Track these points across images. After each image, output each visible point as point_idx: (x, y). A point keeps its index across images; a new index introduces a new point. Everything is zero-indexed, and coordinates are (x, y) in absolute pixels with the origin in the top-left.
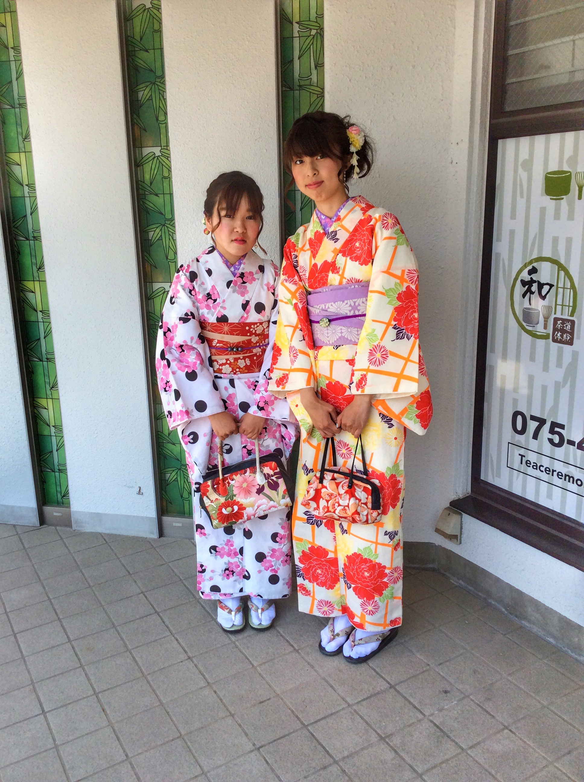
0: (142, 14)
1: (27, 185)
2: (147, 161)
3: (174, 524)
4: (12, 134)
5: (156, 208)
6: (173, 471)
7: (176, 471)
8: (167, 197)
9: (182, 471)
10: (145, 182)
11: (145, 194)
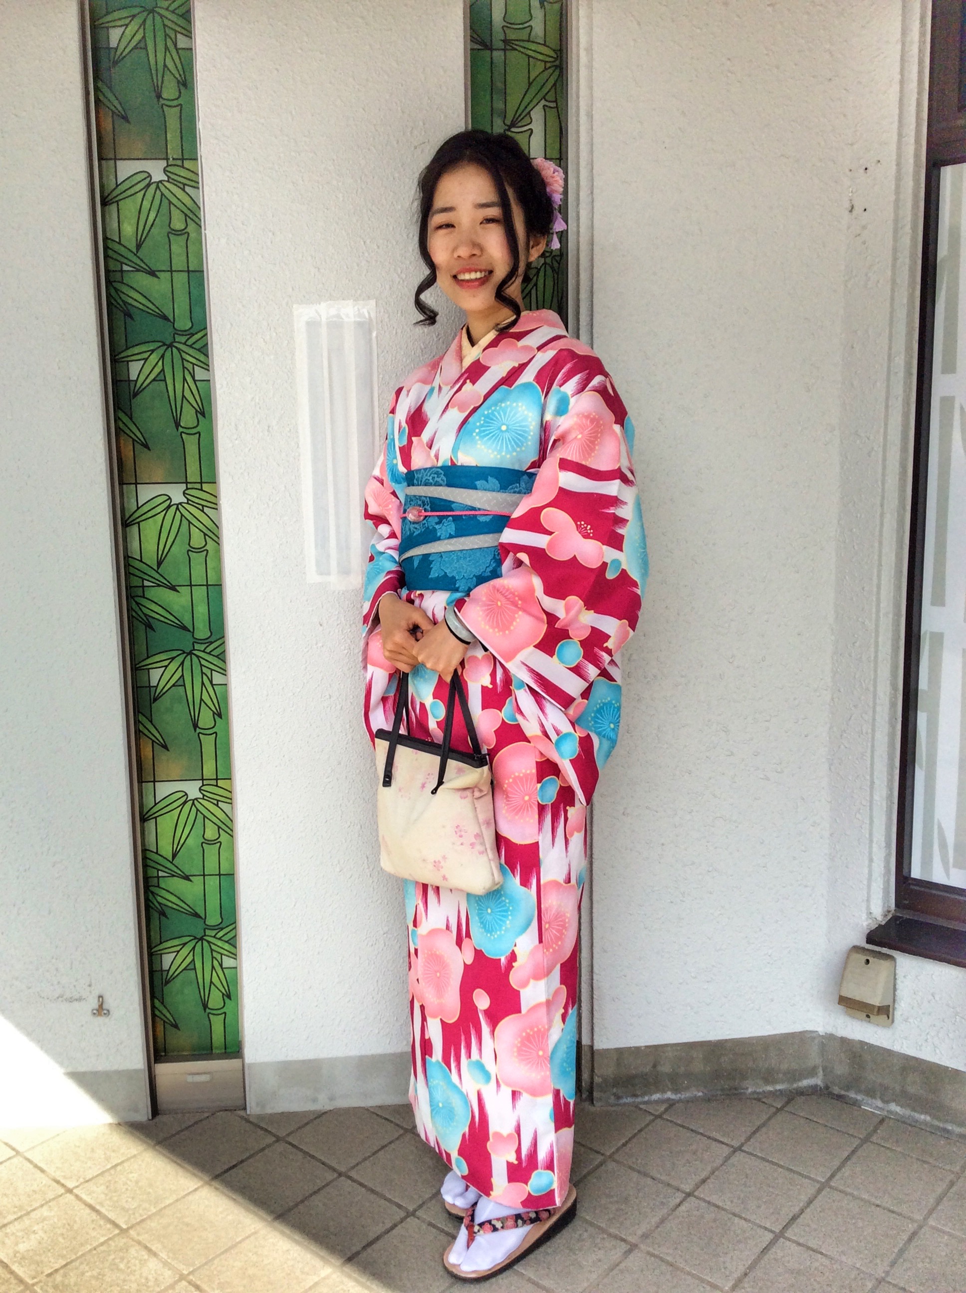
2: (131, 192)
3: (190, 1079)
5: (150, 305)
6: (184, 944)
7: (191, 944)
8: (181, 279)
9: (209, 942)
10: (122, 242)
11: (122, 271)
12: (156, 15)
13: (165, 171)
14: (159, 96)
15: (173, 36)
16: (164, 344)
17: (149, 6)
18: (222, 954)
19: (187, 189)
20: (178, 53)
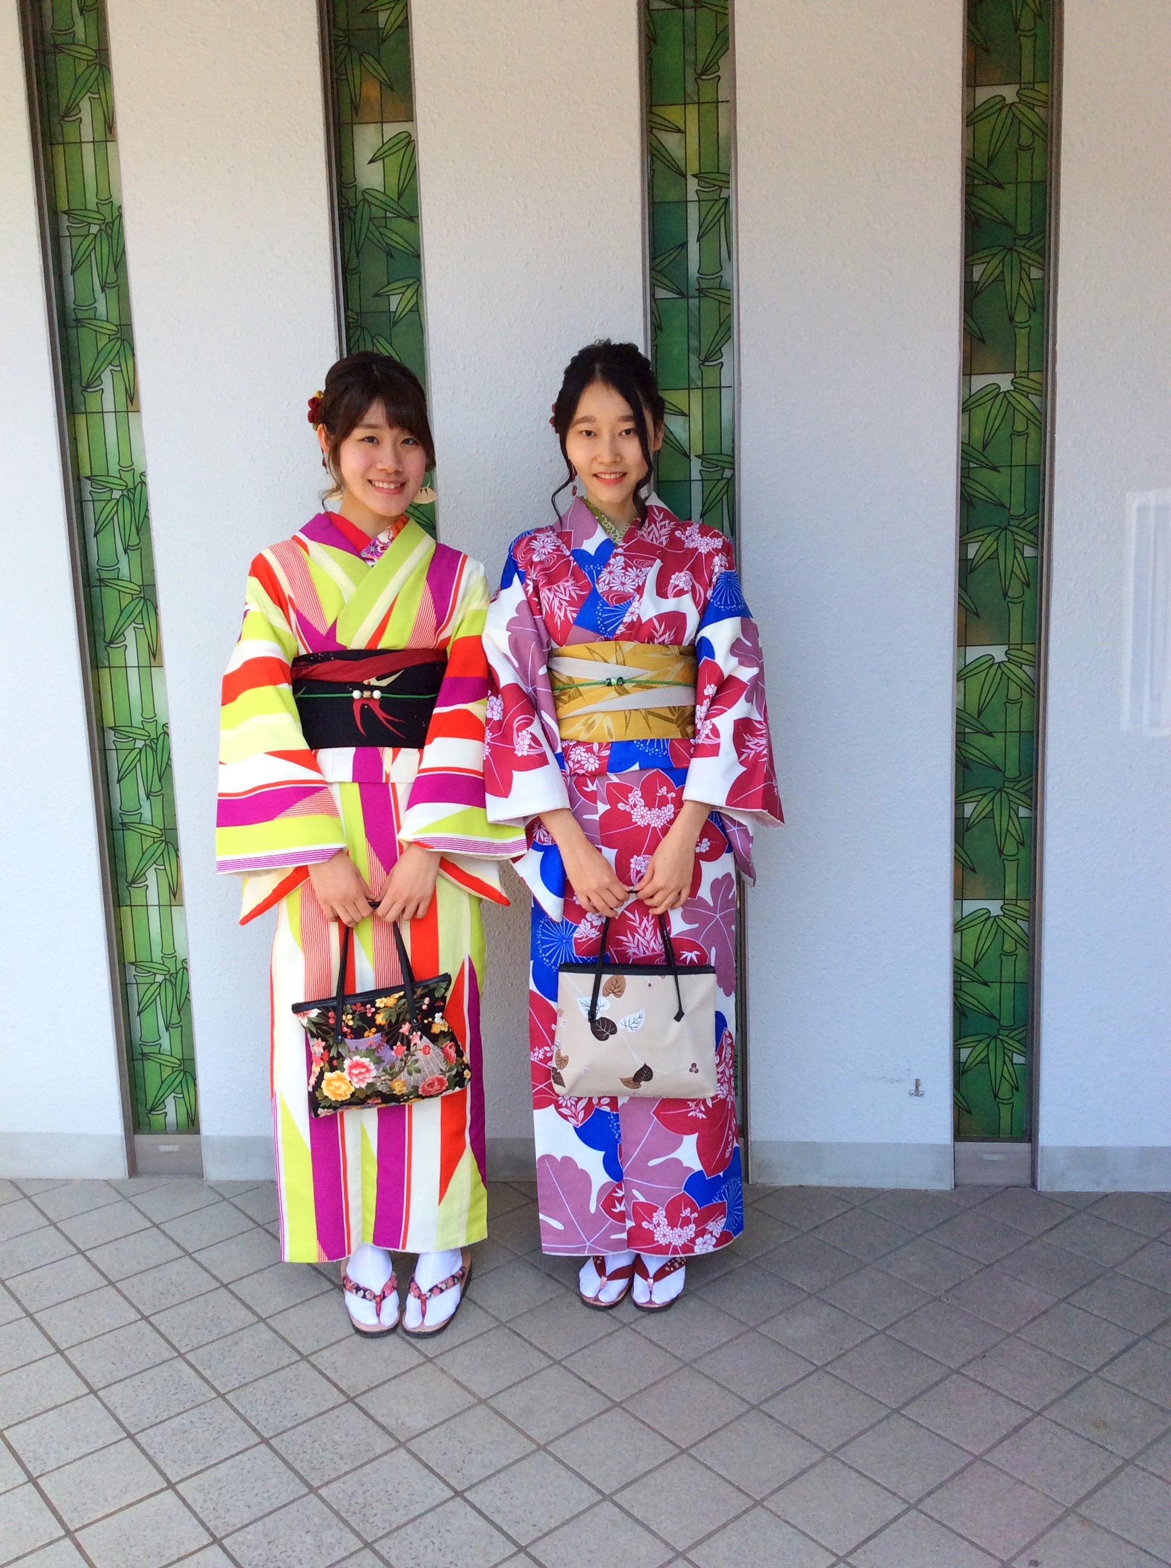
0: (996, 115)
1: (698, 456)
2: (980, 402)
3: (985, 1157)
4: (676, 352)
5: (990, 495)
6: (981, 1041)
7: (987, 1041)
8: (1018, 473)
9: (1001, 1040)
10: (973, 443)
11: (969, 468)
12: (1014, 253)
13: (1012, 382)
14: (1011, 319)
15: (1027, 270)
16: (1000, 528)
17: (1009, 246)
18: (1013, 1052)
19: (1030, 396)
20: (1031, 285)
